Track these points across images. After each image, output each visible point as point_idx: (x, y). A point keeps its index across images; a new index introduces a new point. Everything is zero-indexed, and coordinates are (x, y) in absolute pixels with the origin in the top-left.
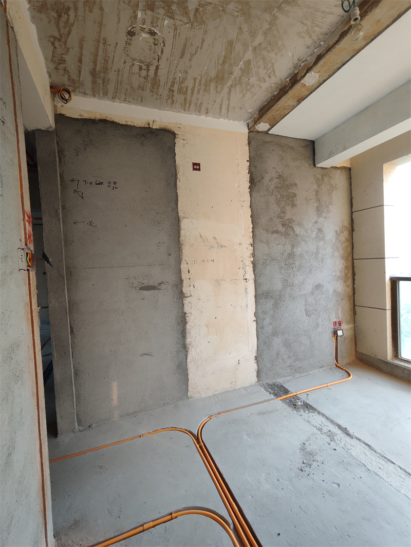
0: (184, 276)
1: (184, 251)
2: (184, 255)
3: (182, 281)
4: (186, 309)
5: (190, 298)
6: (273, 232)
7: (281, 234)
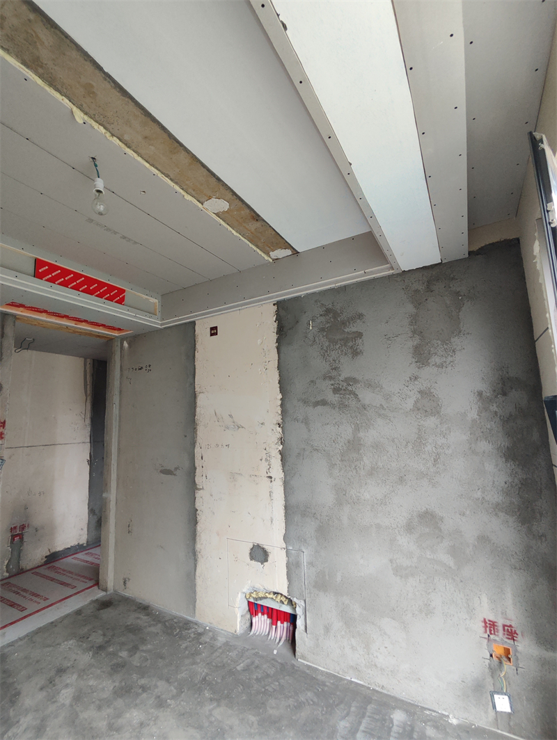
0: (198, 463)
1: (198, 433)
2: (198, 438)
3: (195, 469)
4: (198, 505)
5: (201, 491)
6: (317, 404)
7: (333, 406)
